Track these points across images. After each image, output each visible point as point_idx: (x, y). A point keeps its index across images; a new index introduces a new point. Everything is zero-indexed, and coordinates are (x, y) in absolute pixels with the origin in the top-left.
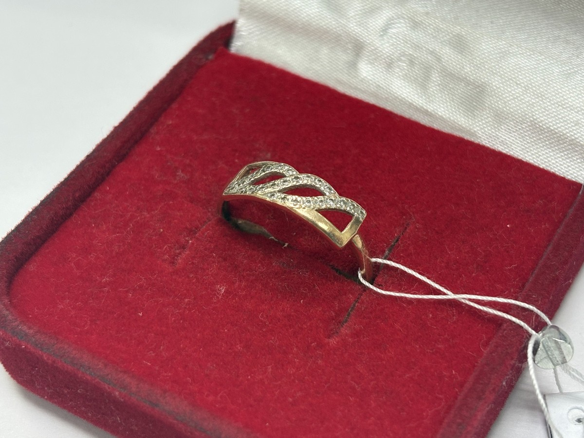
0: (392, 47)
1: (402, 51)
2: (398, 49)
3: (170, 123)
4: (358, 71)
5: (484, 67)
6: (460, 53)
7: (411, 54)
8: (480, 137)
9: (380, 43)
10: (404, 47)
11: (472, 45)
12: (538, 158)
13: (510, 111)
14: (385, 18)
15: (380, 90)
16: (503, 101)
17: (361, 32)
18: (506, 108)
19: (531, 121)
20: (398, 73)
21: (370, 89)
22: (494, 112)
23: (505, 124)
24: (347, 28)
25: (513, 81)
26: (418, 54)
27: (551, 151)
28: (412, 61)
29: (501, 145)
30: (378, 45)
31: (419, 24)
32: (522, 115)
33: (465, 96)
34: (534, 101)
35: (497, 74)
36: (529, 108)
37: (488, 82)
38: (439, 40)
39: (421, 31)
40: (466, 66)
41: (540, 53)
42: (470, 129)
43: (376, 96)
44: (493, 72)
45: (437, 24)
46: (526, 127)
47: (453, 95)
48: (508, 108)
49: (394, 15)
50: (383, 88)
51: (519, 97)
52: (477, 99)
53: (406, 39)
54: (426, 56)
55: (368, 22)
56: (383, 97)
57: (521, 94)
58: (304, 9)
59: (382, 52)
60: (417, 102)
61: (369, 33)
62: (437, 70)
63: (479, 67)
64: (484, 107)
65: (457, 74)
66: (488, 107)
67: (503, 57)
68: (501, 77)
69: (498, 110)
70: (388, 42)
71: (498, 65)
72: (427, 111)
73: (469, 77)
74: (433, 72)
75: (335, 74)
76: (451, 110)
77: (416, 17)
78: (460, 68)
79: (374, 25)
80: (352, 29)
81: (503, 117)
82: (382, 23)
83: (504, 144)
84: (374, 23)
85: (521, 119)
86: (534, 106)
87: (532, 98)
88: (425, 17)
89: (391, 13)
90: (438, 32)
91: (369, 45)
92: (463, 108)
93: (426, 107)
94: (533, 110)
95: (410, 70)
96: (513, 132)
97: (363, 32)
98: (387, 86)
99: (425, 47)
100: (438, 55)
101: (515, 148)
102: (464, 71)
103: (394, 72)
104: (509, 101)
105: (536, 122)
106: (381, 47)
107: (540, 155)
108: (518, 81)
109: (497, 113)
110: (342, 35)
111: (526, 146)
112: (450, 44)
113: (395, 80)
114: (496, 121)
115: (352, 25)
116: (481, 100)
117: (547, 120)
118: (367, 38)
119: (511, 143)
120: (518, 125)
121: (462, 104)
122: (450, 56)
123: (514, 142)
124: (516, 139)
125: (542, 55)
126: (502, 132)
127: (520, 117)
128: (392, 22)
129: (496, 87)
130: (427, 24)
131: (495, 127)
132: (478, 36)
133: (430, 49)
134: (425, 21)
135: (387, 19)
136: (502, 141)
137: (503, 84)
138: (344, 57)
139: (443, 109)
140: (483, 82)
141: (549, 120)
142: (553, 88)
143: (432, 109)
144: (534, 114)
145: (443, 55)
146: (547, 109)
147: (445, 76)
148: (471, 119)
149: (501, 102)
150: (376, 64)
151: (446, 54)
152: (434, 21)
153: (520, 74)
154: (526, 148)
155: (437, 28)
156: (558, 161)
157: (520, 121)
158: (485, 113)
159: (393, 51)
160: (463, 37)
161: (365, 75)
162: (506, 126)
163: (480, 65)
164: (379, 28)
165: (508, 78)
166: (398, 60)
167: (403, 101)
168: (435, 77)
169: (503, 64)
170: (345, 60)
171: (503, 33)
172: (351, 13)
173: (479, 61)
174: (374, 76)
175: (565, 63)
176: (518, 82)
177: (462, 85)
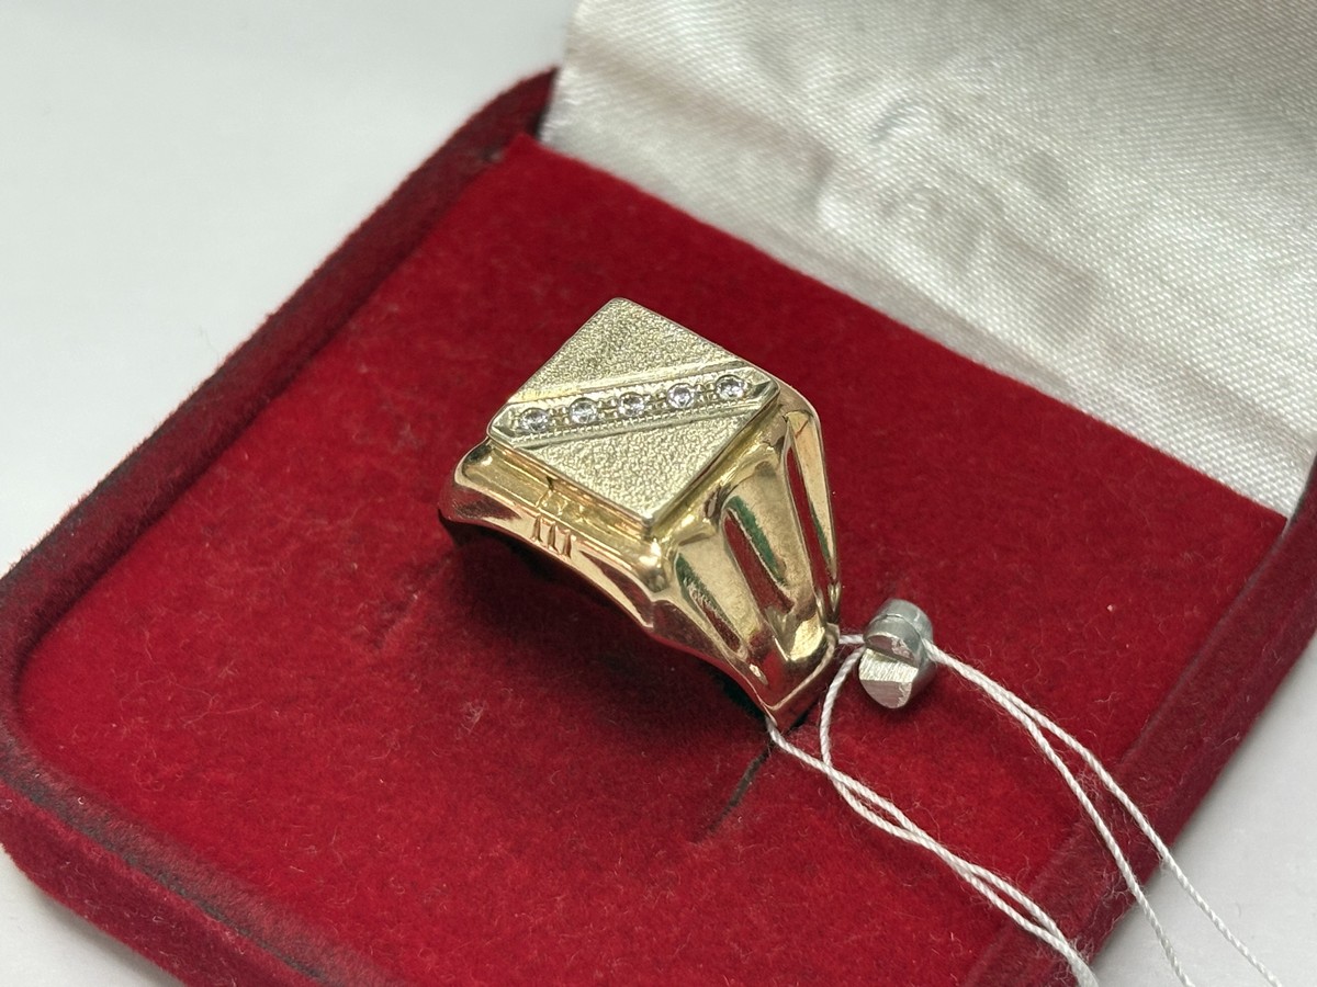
0: (896, 169)
1: (919, 179)
2: (910, 174)
3: (395, 308)
4: (819, 215)
5: (1094, 236)
6: (1044, 198)
7: (936, 189)
8: (1075, 390)
9: (869, 158)
10: (924, 172)
11: (1071, 181)
12: (1198, 447)
13: (1142, 340)
14: (884, 102)
15: (864, 262)
16: (1128, 317)
17: (830, 129)
18: (1134, 334)
19: (1186, 366)
20: (905, 228)
21: (844, 259)
22: (1108, 337)
23: (1130, 367)
24: (800, 117)
25: (1153, 273)
26: (954, 191)
27: (1225, 435)
28: (938, 205)
29: (1118, 412)
30: (864, 161)
31: (960, 121)
32: (1167, 352)
33: (1048, 296)
34: (1196, 324)
35: (1120, 255)
36: (1184, 337)
37: (1100, 270)
38: (1000, 162)
39: (962, 138)
40: (1055, 229)
41: (1219, 213)
42: (1054, 369)
43: (855, 275)
44: (1111, 248)
45: (1000, 125)
46: (1175, 378)
47: (1022, 290)
48: (1138, 333)
49: (905, 96)
50: (871, 260)
51: (1165, 311)
52: (1074, 305)
53: (929, 154)
54: (968, 195)
55: (848, 109)
56: (870, 277)
57: (1170, 304)
58: (709, 64)
59: (874, 179)
60: (942, 298)
61: (848, 133)
62: (991, 232)
63: (1083, 235)
64: (1088, 325)
65: (1035, 244)
66: (1096, 327)
67: (1138, 216)
68: (1129, 262)
69: (1116, 335)
70: (889, 157)
71: (1125, 236)
72: (964, 320)
73: (1060, 255)
74: (982, 235)
75: (769, 215)
76: (1016, 323)
77: (954, 104)
78: (1041, 233)
79: (860, 116)
80: (812, 119)
81: (1126, 350)
82: (877, 112)
83: (1126, 410)
84: (860, 112)
85: (1164, 361)
86: (1195, 335)
87: (1191, 317)
88: (975, 107)
89: (899, 91)
90: (1000, 144)
91: (845, 161)
92: (1041, 320)
93: (961, 310)
94: (1192, 344)
95: (932, 225)
96: (1148, 386)
97: (834, 129)
98: (880, 256)
99: (969, 177)
100: (996, 198)
101: (1150, 421)
102: (1050, 241)
103: (897, 224)
104: (1142, 317)
105: (1197, 370)
106: (873, 167)
107: (1201, 443)
108: (1166, 275)
109: (1114, 340)
110: (789, 130)
111: (1172, 418)
112: (1023, 175)
113: (899, 242)
114: (1111, 359)
115: (811, 112)
116: (1082, 308)
117: (1220, 369)
118: (843, 144)
119: (1142, 409)
120: (1158, 373)
121: (1040, 312)
122: (1023, 204)
123: (1146, 408)
124: (1152, 401)
125: (1223, 218)
126: (1123, 383)
127: (1161, 355)
128: (901, 111)
129: (1117, 283)
130: (978, 124)
131: (1107, 371)
132: (1087, 161)
133: (980, 182)
134: (974, 116)
135: (889, 104)
136: (1122, 403)
137: (1131, 279)
138: (790, 179)
139: (997, 320)
140: (1088, 270)
141: (1225, 369)
142: (1240, 298)
143: (974, 316)
144: (1194, 352)
145: (1007, 199)
146: (1223, 344)
147: (1008, 246)
148: (1057, 348)
149: (1124, 319)
150: (859, 202)
151: (1015, 198)
152: (995, 118)
153: (1171, 259)
154: (1173, 423)
155: (999, 135)
156: (1239, 458)
157: (1162, 363)
158: (1088, 338)
159: (898, 178)
160: (1055, 161)
161: (832, 225)
162: (1132, 371)
163: (1086, 230)
164: (870, 122)
165: (1145, 267)
166: (907, 198)
167: (911, 293)
168: (985, 246)
169: (1137, 233)
170: (792, 185)
171: (1143, 159)
172: (811, 84)
173: (1084, 221)
174: (852, 229)
175: (1273, 241)
176: (1166, 278)
177: (1043, 271)
